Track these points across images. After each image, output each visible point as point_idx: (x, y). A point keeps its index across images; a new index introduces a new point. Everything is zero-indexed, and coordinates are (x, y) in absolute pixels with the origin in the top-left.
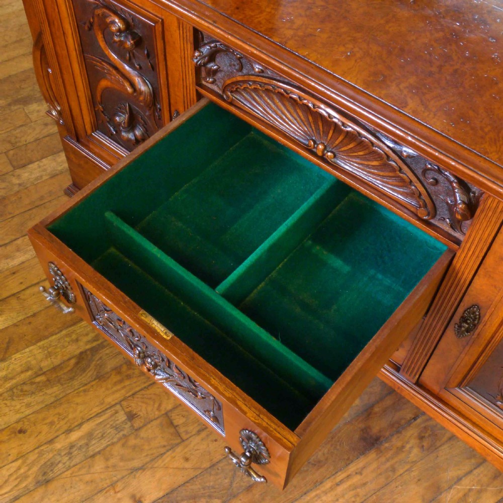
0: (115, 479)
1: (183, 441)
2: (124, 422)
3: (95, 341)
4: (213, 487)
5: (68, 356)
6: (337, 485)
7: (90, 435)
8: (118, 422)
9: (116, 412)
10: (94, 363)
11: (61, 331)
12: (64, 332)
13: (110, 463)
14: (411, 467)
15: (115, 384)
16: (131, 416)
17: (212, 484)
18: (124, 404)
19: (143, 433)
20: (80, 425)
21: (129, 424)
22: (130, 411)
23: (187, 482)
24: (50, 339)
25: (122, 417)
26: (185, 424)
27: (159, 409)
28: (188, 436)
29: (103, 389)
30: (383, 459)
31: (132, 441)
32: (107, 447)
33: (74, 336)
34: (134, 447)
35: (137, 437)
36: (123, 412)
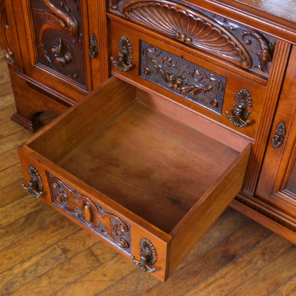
0: (56, 290)
1: (102, 264)
2: (61, 255)
3: (37, 206)
4: (124, 291)
5: (19, 217)
6: (209, 285)
7: (37, 264)
8: (56, 255)
9: (55, 249)
10: (37, 220)
11: (13, 202)
12: (16, 202)
13: (52, 280)
14: (258, 272)
15: (53, 232)
16: (65, 251)
17: (123, 289)
18: (60, 243)
19: (74, 261)
20: (30, 258)
21: (64, 256)
22: (64, 248)
23: (107, 289)
24: (6, 207)
25: (59, 251)
26: (102, 254)
27: (84, 245)
28: (105, 261)
29: (45, 236)
30: (239, 268)
31: (66, 266)
32: (49, 270)
33: (22, 205)
34: (68, 270)
35: (69, 263)
36: (59, 249)
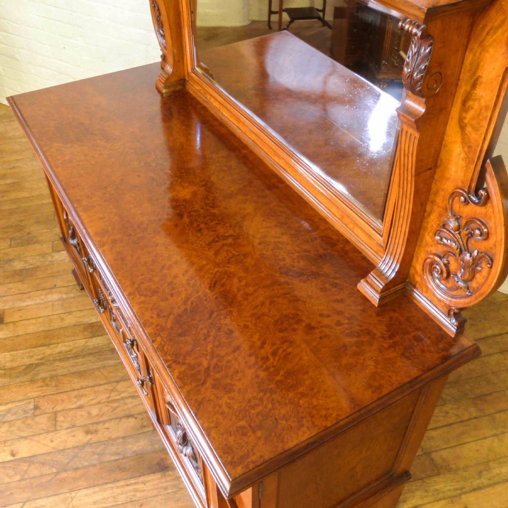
0: (8, 438)
1: (56, 430)
2: (31, 410)
3: (41, 360)
4: (57, 462)
5: (23, 364)
6: (128, 485)
7: (9, 411)
8: (27, 408)
9: (30, 403)
10: (34, 372)
11: (26, 349)
12: (27, 350)
13: (11, 429)
14: (178, 491)
15: (39, 387)
16: (36, 407)
17: (57, 459)
18: (37, 399)
19: (37, 419)
20: (7, 404)
21: (33, 411)
22: (37, 405)
23: (45, 454)
24: (19, 352)
25: (31, 406)
26: (62, 422)
27: (53, 409)
28: (60, 429)
29: (30, 388)
30: (163, 480)
31: (29, 421)
32: (14, 420)
33: (31, 354)
34: (29, 425)
35: (33, 420)
36: (33, 404)
